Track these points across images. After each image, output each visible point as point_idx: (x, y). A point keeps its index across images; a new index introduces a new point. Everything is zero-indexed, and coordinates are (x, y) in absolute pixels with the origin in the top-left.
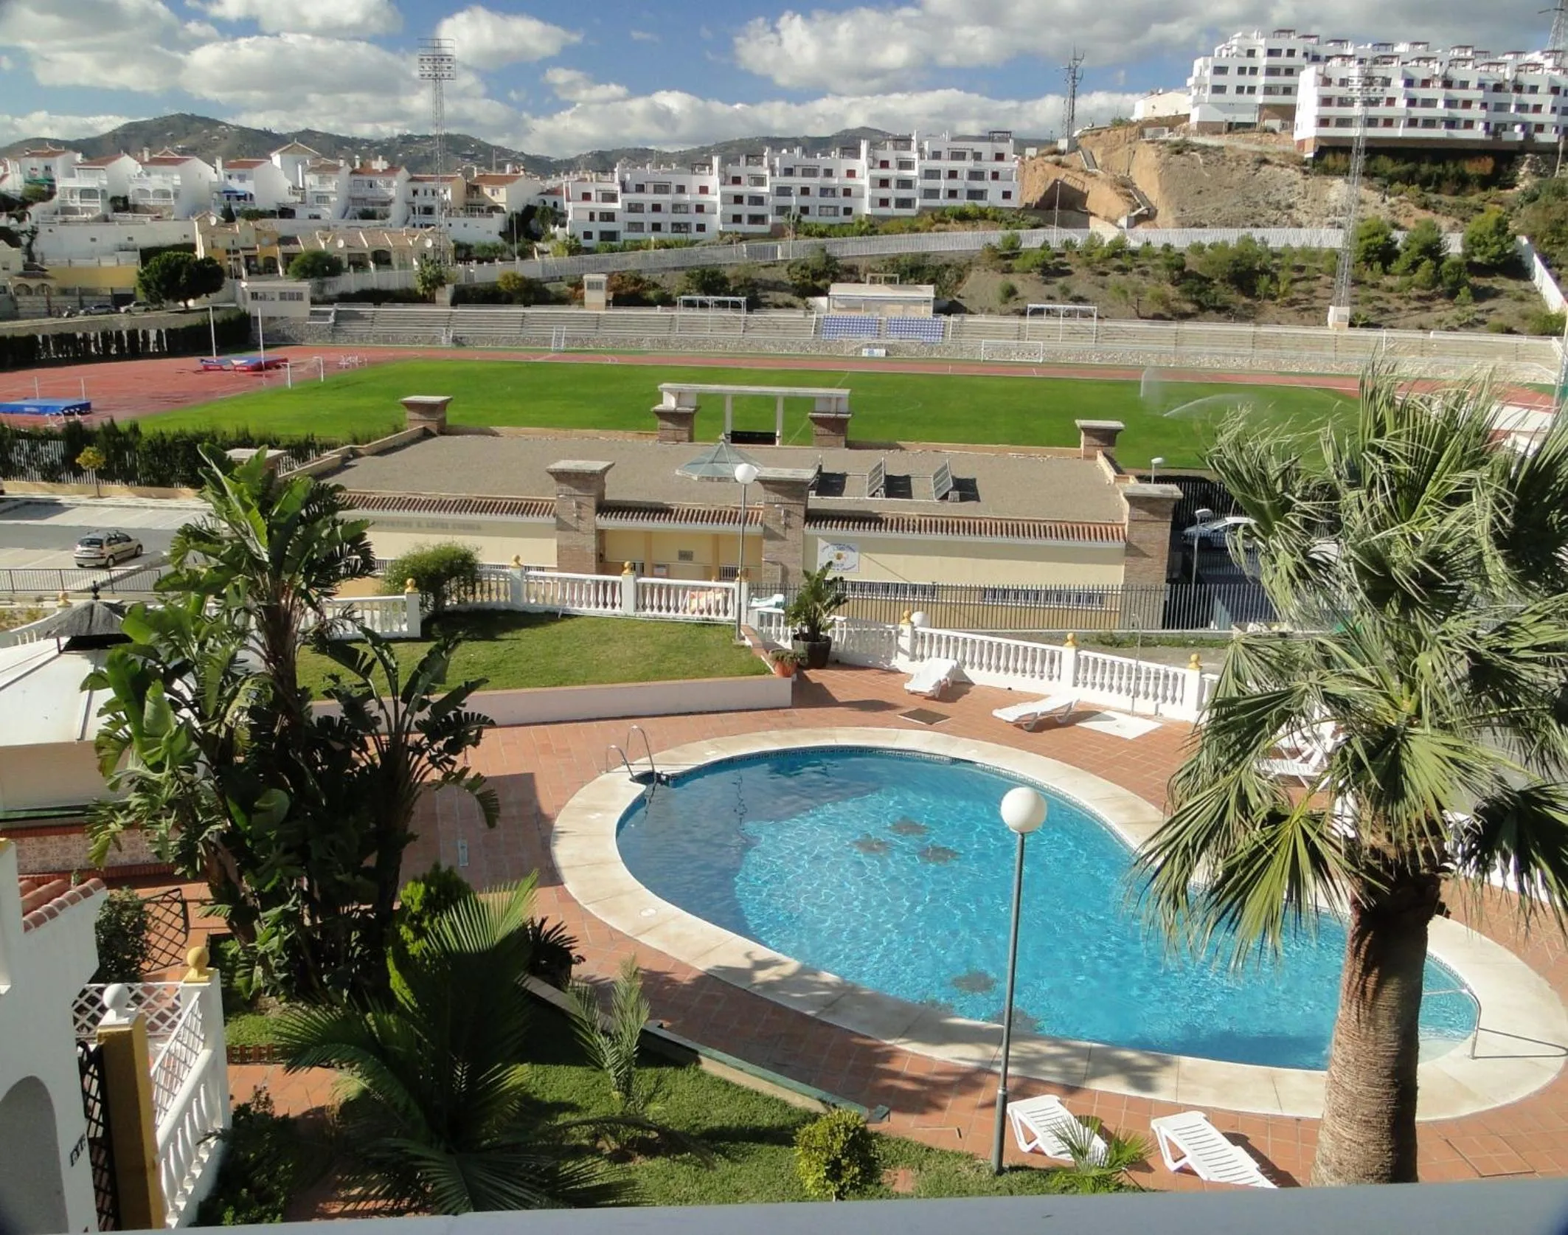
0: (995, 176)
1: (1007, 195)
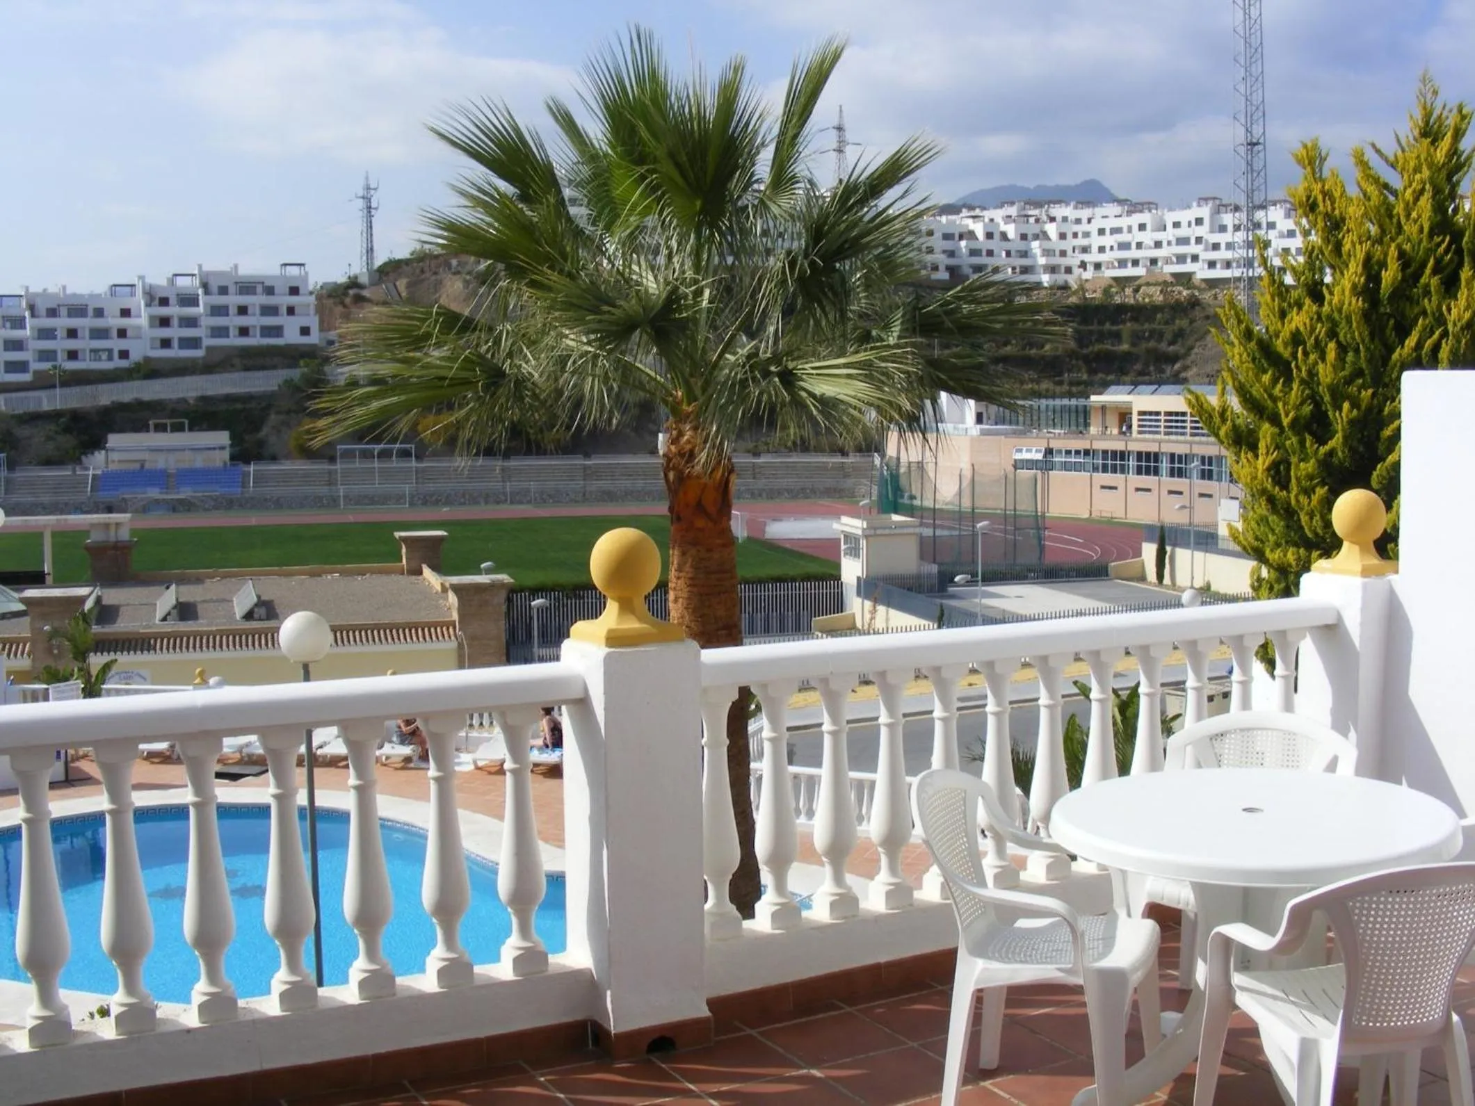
0: (291, 311)
1: (305, 331)
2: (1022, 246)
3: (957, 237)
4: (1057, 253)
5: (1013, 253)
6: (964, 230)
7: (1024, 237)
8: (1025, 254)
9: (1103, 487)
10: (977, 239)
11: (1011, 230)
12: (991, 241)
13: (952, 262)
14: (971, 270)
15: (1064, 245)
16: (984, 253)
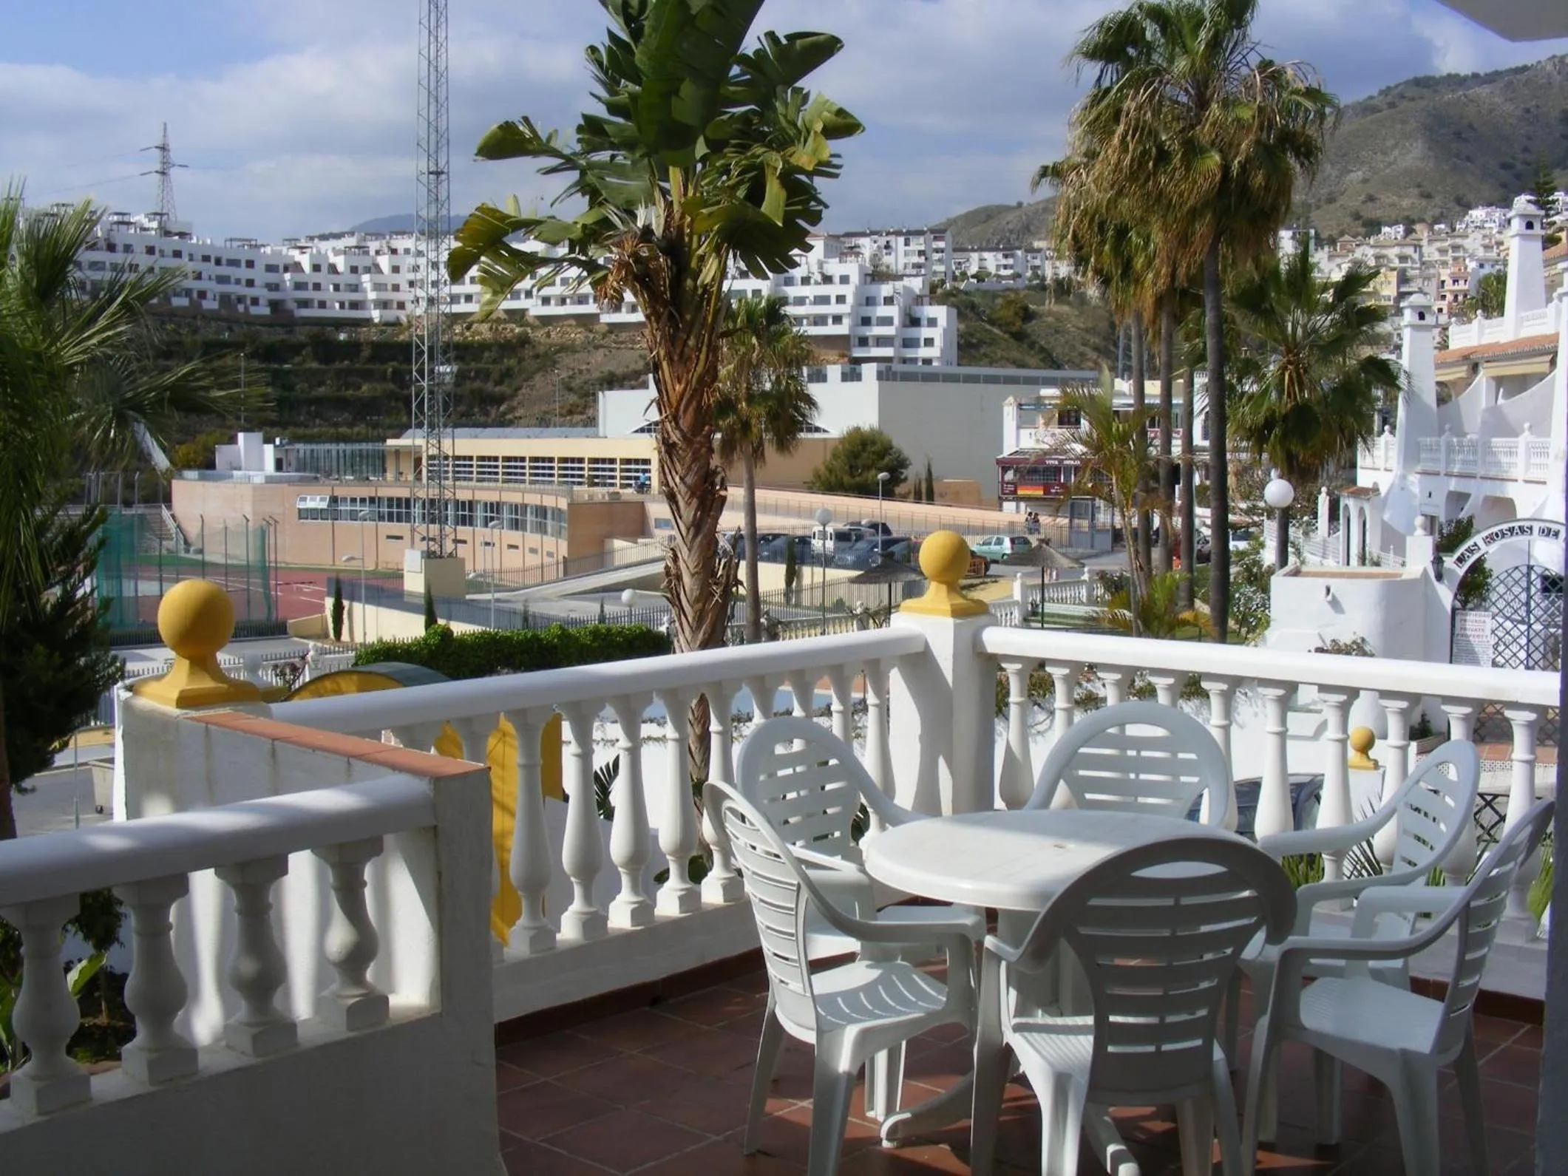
2: (352, 279)
3: (281, 269)
4: (390, 287)
5: (342, 287)
6: (289, 262)
7: (354, 270)
8: (355, 288)
9: (389, 537)
10: (302, 271)
11: (340, 263)
12: (317, 274)
13: (275, 296)
14: (295, 305)
15: (396, 279)
16: (310, 286)
